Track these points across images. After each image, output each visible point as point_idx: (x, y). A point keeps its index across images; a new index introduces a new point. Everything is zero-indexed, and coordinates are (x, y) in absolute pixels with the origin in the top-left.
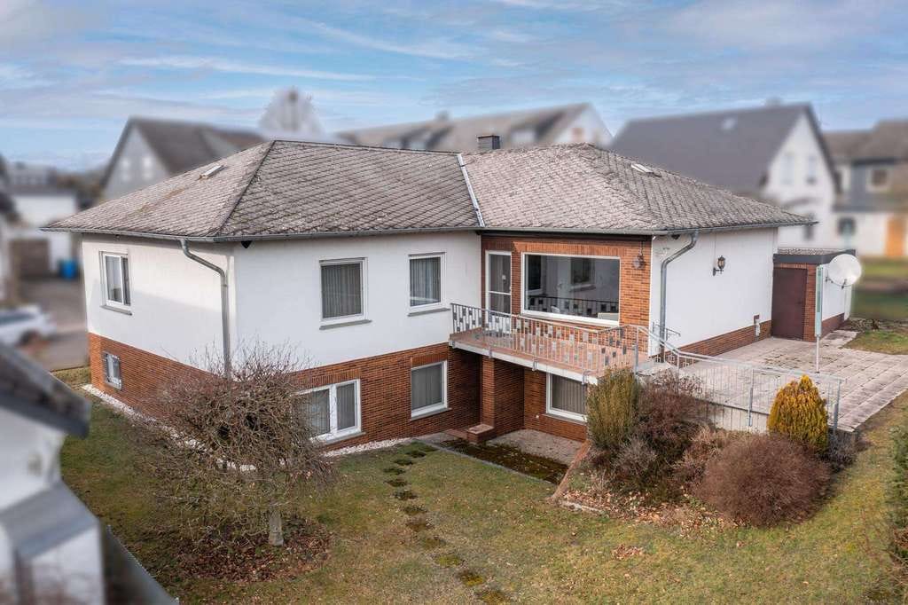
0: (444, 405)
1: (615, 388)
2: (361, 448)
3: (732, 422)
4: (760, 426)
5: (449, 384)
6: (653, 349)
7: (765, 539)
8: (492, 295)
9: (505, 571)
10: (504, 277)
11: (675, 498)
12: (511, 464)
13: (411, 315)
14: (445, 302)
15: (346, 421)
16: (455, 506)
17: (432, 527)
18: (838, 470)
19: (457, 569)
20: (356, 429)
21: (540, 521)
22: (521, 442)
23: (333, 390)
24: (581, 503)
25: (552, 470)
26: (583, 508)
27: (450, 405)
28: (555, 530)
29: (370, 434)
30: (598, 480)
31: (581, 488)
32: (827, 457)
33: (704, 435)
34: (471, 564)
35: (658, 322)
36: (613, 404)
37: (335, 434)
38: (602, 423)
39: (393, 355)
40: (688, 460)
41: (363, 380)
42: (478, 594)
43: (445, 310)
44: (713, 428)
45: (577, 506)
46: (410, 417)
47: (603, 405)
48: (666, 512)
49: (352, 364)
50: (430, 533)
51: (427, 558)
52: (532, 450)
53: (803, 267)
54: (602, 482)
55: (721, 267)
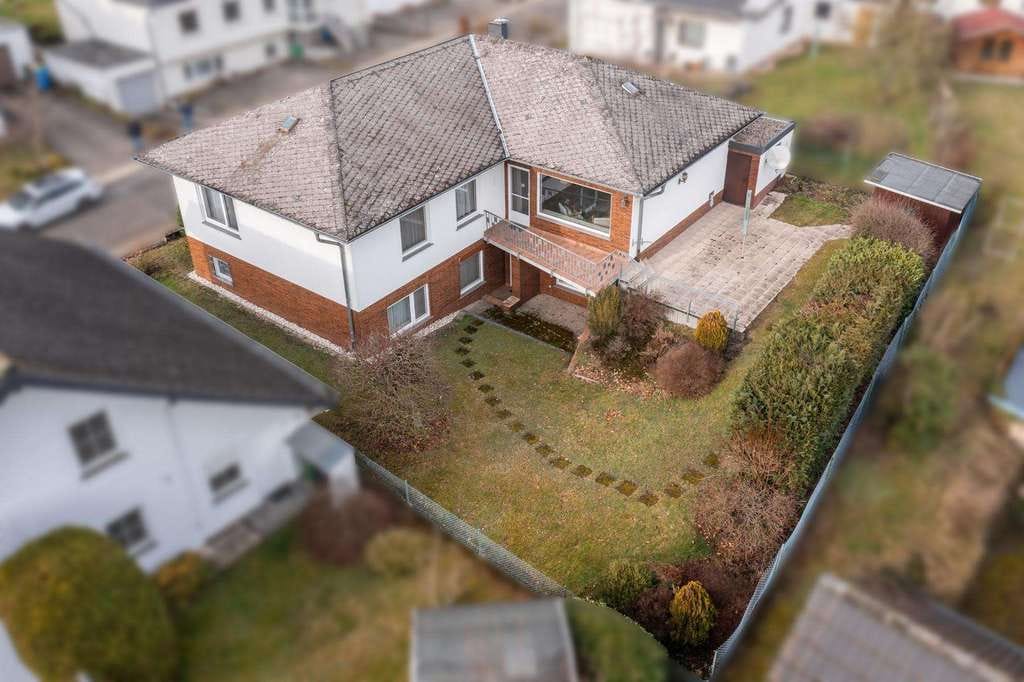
0: (482, 279)
1: (607, 302)
2: (432, 328)
3: (678, 319)
4: (693, 324)
5: (485, 265)
6: (633, 253)
7: (684, 406)
8: (513, 196)
9: (547, 432)
10: (523, 185)
11: (640, 375)
12: (536, 334)
13: (459, 228)
14: (480, 210)
15: (420, 311)
16: (511, 383)
17: (499, 401)
18: (729, 360)
19: (523, 432)
20: (428, 314)
21: (562, 392)
22: (539, 309)
23: (412, 296)
24: (586, 376)
25: (563, 338)
26: (588, 379)
27: (485, 280)
28: (571, 398)
29: (437, 315)
30: (594, 360)
31: (585, 365)
32: (724, 351)
33: (660, 334)
34: (529, 429)
35: (636, 240)
36: (606, 312)
37: (414, 321)
38: (598, 322)
39: (447, 261)
40: (649, 352)
41: (430, 284)
42: (536, 449)
43: (479, 216)
44: (667, 323)
45: (583, 378)
46: (460, 296)
47: (599, 312)
48: (635, 385)
49: (423, 276)
50: (500, 407)
51: (504, 426)
52: (548, 316)
53: (749, 154)
54: (598, 363)
55: (684, 180)
